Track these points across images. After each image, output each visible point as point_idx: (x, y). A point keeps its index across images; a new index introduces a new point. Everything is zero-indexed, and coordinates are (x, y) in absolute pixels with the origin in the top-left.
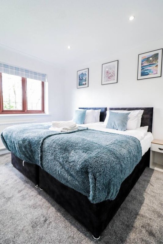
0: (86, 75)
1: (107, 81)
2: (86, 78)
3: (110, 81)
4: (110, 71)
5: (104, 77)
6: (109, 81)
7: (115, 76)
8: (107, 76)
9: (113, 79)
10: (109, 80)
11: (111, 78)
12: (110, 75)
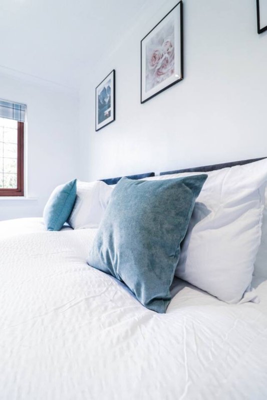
0: (110, 88)
1: (153, 85)
2: (110, 97)
3: (163, 80)
4: (162, 49)
5: (147, 77)
6: (158, 82)
7: (173, 58)
8: (153, 70)
9: (170, 73)
10: (158, 79)
11: (164, 71)
12: (161, 61)
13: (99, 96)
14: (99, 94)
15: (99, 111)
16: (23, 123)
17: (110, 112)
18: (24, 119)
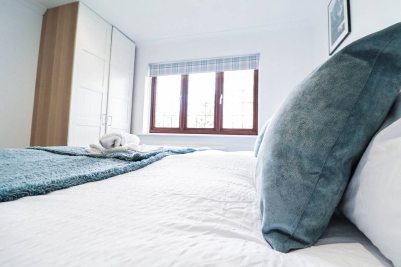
13: (331, 13)
14: (332, 11)
15: (332, 30)
16: (258, 70)
17: (343, 26)
18: (258, 66)
